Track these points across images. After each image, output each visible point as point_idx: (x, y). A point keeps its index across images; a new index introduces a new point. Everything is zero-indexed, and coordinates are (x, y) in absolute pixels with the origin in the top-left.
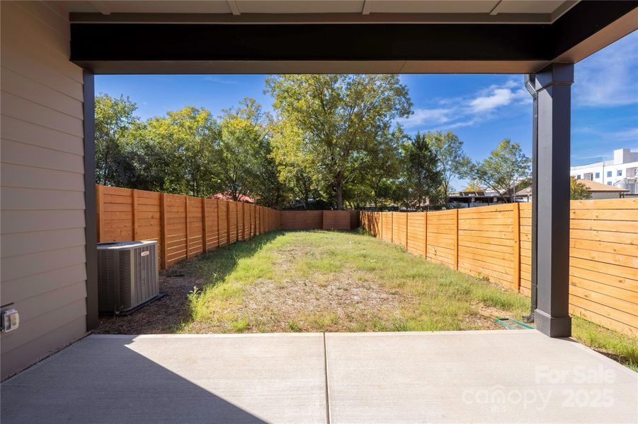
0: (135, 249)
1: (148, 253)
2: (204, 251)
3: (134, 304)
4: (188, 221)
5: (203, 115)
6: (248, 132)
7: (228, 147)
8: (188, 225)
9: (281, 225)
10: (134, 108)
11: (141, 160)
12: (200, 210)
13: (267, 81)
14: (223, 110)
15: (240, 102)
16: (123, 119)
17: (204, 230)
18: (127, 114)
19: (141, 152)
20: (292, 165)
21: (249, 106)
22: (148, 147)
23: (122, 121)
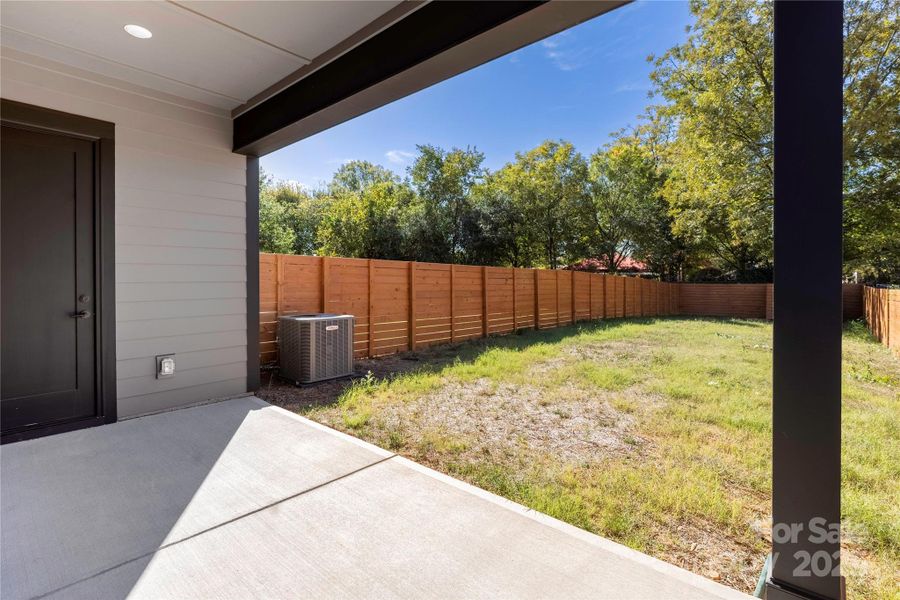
0: (317, 323)
1: (336, 327)
2: (484, 335)
3: (313, 378)
4: (453, 295)
5: (561, 149)
6: (627, 161)
7: (597, 189)
8: (454, 301)
9: (680, 307)
10: (481, 158)
11: (486, 218)
12: (479, 282)
13: (653, 77)
14: (612, 134)
15: (639, 117)
16: (471, 174)
17: (484, 307)
18: (474, 166)
19: (486, 210)
20: (699, 205)
21: (655, 118)
22: (494, 203)
23: (469, 177)
